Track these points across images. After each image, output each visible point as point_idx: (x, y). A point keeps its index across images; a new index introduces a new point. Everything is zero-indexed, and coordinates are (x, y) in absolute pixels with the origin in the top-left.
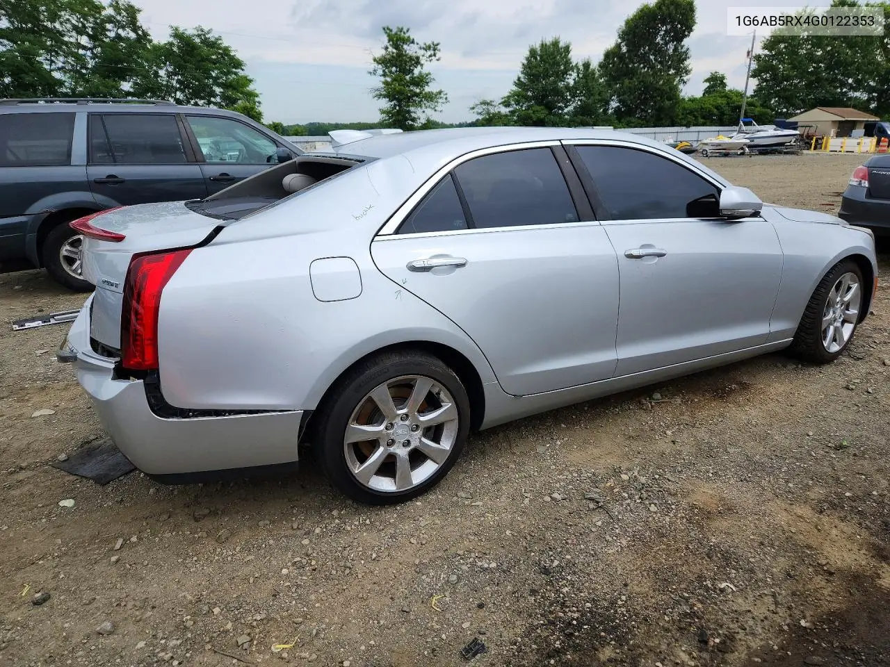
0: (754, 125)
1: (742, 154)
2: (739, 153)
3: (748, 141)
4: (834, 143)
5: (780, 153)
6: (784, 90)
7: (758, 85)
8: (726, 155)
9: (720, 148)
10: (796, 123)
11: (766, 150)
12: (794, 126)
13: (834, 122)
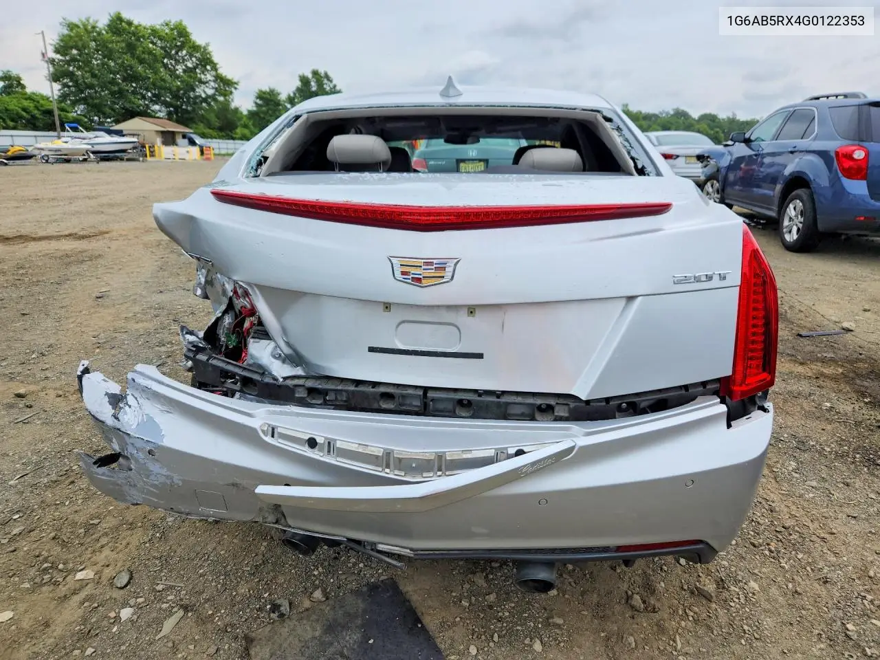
0: (82, 132)
1: (85, 160)
2: (81, 159)
3: (90, 147)
4: (166, 151)
5: (122, 159)
6: (90, 96)
7: (60, 90)
8: (68, 161)
9: (59, 153)
10: (121, 131)
11: (106, 157)
12: (120, 133)
13: (157, 132)
